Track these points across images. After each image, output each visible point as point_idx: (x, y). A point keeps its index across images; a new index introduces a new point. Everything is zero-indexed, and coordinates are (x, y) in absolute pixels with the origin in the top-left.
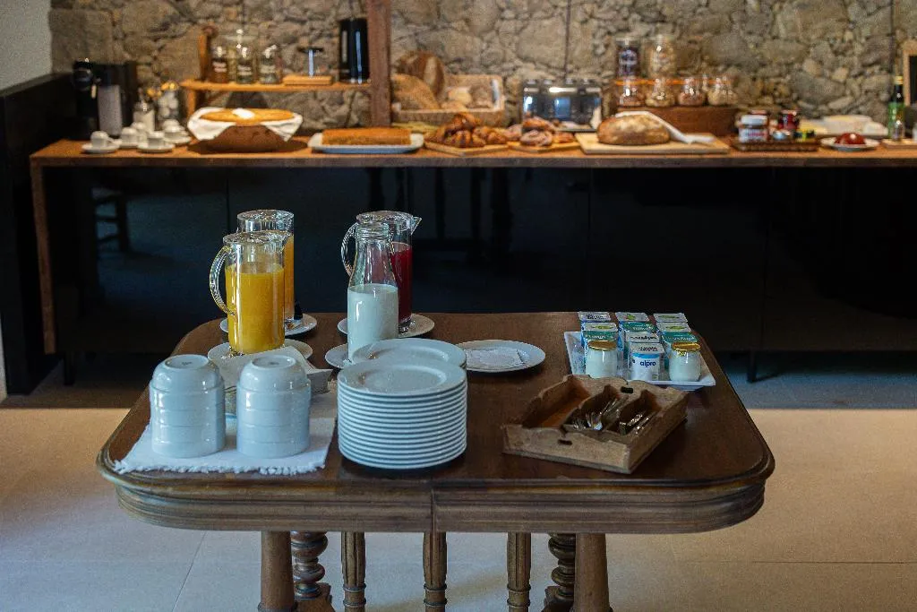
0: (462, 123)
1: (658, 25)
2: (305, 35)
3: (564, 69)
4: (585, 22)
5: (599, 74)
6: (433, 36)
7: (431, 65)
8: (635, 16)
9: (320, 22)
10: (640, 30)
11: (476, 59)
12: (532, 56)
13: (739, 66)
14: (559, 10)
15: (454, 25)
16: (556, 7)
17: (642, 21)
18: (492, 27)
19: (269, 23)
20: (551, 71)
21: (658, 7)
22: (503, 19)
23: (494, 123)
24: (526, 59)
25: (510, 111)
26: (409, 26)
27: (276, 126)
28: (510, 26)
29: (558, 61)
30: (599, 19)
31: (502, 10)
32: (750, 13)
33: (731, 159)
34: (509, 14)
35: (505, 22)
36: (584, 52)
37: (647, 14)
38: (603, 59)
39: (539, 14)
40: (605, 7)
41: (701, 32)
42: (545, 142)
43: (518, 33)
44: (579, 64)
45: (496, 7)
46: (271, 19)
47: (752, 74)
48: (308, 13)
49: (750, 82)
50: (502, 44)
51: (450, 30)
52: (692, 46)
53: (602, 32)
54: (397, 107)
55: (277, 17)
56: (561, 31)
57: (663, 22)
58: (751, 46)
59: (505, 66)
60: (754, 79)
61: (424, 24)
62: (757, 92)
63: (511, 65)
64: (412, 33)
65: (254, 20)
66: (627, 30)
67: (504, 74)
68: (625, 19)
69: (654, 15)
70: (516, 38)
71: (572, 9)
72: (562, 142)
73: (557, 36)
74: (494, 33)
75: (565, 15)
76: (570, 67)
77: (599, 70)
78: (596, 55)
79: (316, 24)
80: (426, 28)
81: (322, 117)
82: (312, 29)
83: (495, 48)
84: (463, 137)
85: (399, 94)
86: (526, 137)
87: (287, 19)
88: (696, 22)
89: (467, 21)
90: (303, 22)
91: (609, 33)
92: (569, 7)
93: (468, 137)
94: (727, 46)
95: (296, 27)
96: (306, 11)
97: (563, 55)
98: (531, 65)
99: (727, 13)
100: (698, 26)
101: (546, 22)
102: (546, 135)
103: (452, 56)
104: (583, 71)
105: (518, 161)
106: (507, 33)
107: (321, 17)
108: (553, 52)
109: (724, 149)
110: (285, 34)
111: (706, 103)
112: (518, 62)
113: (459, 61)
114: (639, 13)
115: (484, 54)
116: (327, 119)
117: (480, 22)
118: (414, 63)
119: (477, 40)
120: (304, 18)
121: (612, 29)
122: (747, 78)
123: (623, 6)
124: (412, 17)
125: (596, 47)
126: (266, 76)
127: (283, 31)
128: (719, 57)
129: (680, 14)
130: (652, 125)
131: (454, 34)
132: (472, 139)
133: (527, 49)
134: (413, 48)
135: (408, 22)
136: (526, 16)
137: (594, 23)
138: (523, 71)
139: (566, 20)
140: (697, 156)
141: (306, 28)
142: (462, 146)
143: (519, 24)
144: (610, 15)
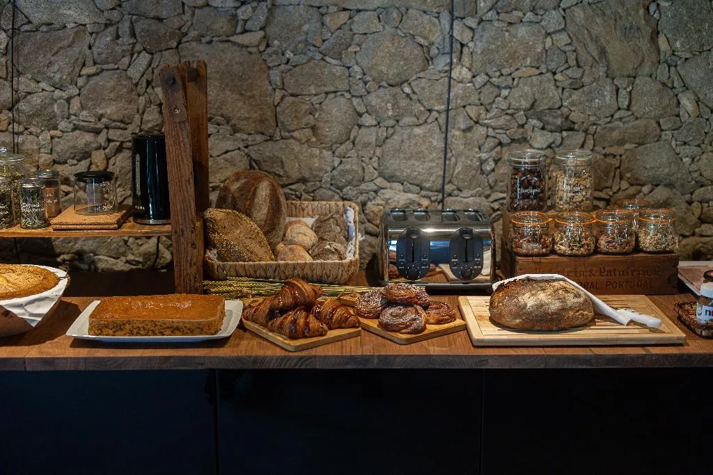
0: (295, 298)
1: (565, 134)
2: (99, 148)
3: (442, 190)
4: (468, 129)
5: (487, 197)
6: (269, 150)
7: (263, 191)
8: (534, 122)
9: (119, 132)
10: (541, 140)
11: (326, 178)
12: (398, 174)
13: (670, 185)
14: (435, 114)
15: (296, 134)
16: (430, 111)
17: (543, 128)
18: (347, 138)
19: (53, 132)
20: (424, 193)
21: (565, 110)
22: (360, 126)
23: (346, 276)
24: (391, 179)
25: (371, 245)
26: (238, 135)
27: (20, 306)
28: (369, 136)
29: (433, 181)
30: (487, 126)
31: (360, 115)
32: (685, 118)
33: (690, 357)
34: (368, 120)
35: (363, 130)
36: (467, 168)
37: (549, 119)
38: (491, 178)
39: (407, 120)
40: (494, 112)
41: (621, 142)
42: (415, 325)
43: (381, 143)
44: (461, 185)
45: (351, 111)
46: (55, 128)
47: (687, 197)
48: (104, 120)
49: (684, 206)
50: (360, 158)
51: (292, 141)
52: (609, 160)
53: (491, 143)
54: (212, 255)
55: (63, 125)
56: (437, 142)
57: (571, 129)
58: (687, 160)
59: (363, 186)
60: (690, 203)
61: (258, 133)
62: (694, 219)
63: (372, 186)
64: (241, 145)
65: (32, 129)
66: (524, 140)
67: (362, 198)
68: (522, 126)
69: (559, 121)
70: (378, 151)
71: (452, 113)
72: (439, 322)
73: (431, 149)
74: (348, 145)
75: (442, 120)
76: (448, 188)
77: (488, 192)
78: (482, 172)
79: (113, 134)
80: (259, 138)
81: (124, 254)
82: (109, 141)
83: (351, 165)
84: (294, 322)
85: (215, 237)
86: (388, 315)
87: (76, 128)
88: (613, 129)
89: (314, 128)
90: (97, 132)
91: (500, 144)
92: (448, 110)
93: (301, 321)
94: (655, 160)
95: (89, 137)
96: (100, 118)
97: (441, 173)
98: (397, 186)
99: (654, 118)
100: (615, 135)
101: (417, 131)
102: (417, 312)
103: (295, 175)
104: (466, 193)
105: (376, 360)
106: (368, 145)
107: (122, 125)
108: (428, 169)
109: (679, 339)
110: (74, 147)
111: (637, 249)
112: (379, 181)
113: (303, 180)
114: (539, 119)
115: (335, 172)
116: (131, 257)
117: (332, 131)
118: (240, 189)
119: (327, 154)
120: (99, 126)
121: (505, 140)
122: (680, 201)
123: (518, 110)
124: (241, 125)
125: (482, 162)
126: (29, 216)
127: (70, 144)
128: (644, 175)
129: (592, 119)
130: (571, 300)
131: (296, 147)
132: (307, 324)
133: (393, 165)
134: (242, 164)
135: (235, 130)
136: (392, 122)
137: (480, 131)
138: (387, 194)
139: (444, 129)
140: (640, 351)
141: (102, 139)
142: (293, 337)
143: (382, 133)
144: (502, 121)
